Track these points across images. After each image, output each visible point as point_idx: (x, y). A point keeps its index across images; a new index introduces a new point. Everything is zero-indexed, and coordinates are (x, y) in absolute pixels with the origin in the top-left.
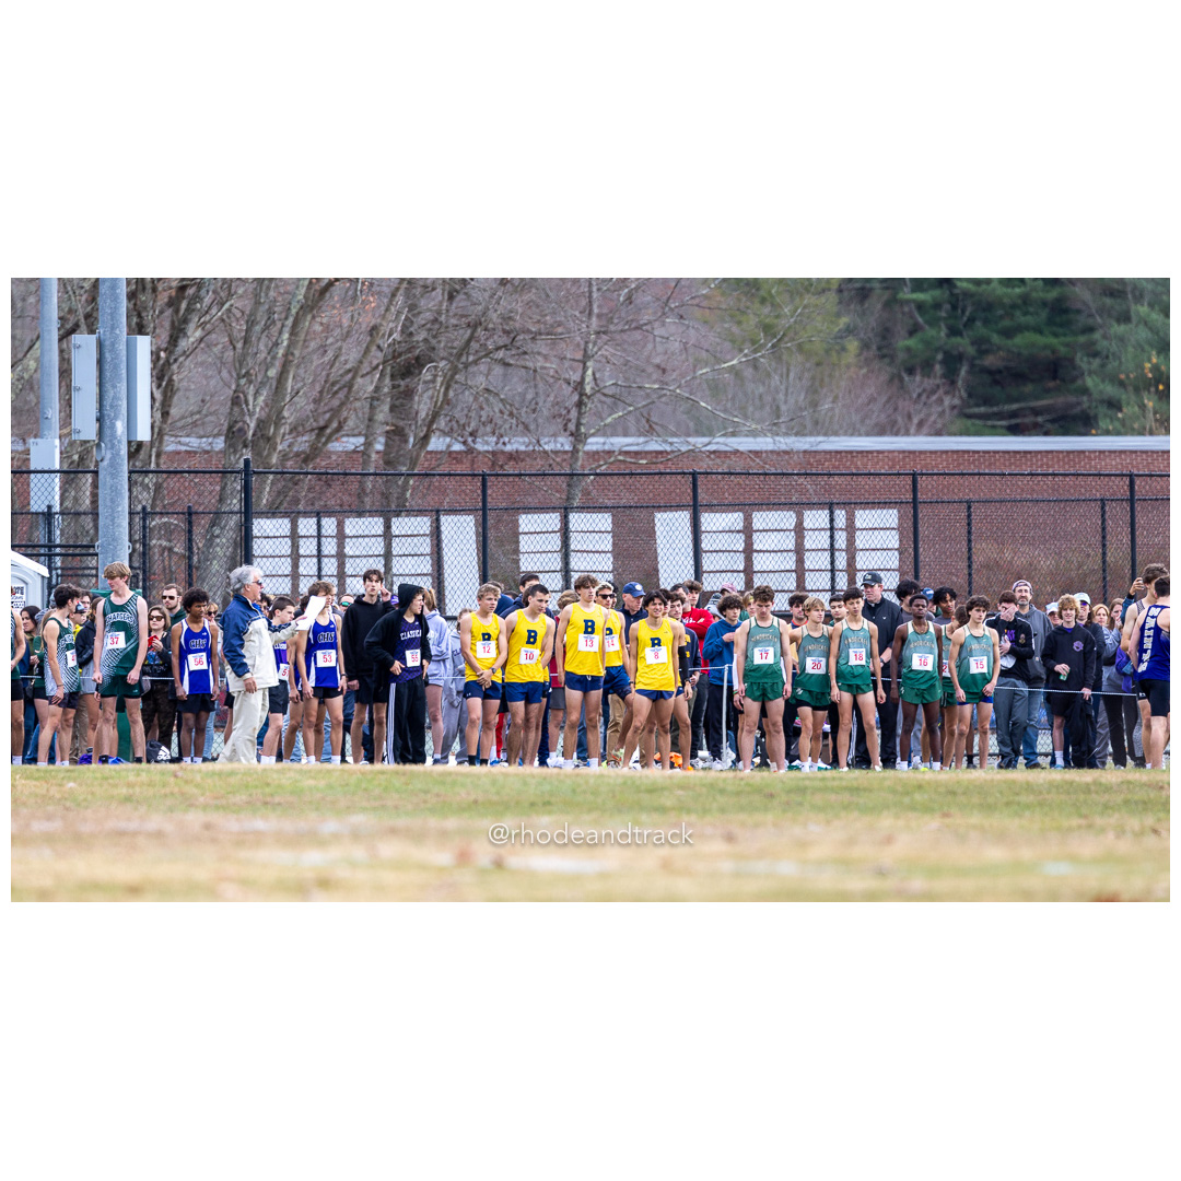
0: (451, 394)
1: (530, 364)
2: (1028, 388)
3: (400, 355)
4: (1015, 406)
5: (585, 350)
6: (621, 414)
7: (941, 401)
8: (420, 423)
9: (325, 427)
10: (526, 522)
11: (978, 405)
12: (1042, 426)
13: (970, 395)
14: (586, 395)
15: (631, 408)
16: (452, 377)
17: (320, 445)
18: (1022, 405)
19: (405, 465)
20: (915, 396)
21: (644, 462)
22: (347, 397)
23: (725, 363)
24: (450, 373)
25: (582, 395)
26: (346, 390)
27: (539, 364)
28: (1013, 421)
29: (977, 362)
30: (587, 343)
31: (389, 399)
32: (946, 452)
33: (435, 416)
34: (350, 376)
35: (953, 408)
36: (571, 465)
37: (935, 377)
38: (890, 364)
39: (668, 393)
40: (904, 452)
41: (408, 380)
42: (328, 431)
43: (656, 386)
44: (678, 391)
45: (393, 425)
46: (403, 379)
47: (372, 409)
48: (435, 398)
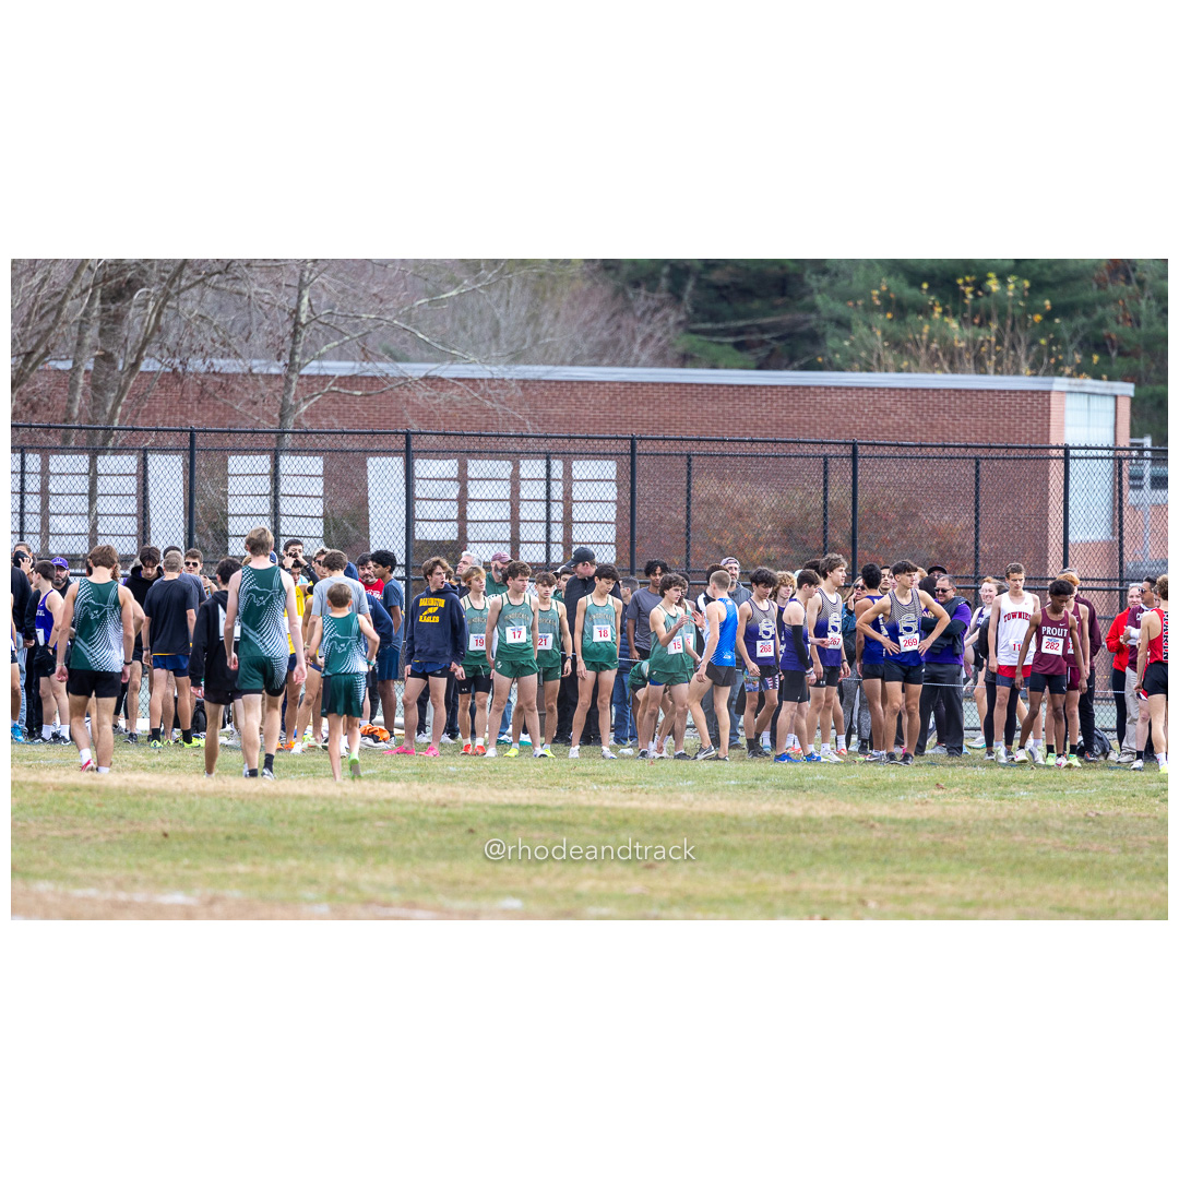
0: (163, 320)
1: (245, 290)
2: (756, 304)
3: (111, 278)
4: (741, 323)
5: (301, 280)
6: (336, 343)
7: (666, 318)
8: (129, 349)
9: (32, 352)
10: (236, 463)
11: (704, 321)
12: (769, 344)
13: (696, 310)
14: (301, 324)
15: (347, 338)
16: (164, 303)
17: (27, 371)
18: (749, 322)
19: (113, 391)
20: (639, 313)
21: (359, 393)
22: (55, 322)
23: (444, 293)
24: (161, 300)
25: (297, 323)
26: (55, 313)
27: (253, 290)
28: (740, 338)
29: (704, 276)
30: (302, 271)
31: (98, 324)
32: (668, 384)
33: (146, 342)
34: (60, 298)
35: (680, 323)
36: (283, 397)
37: (660, 292)
38: (613, 278)
39: (385, 323)
40: (626, 383)
41: (119, 304)
42: (36, 356)
43: (373, 316)
44: (395, 322)
45: (102, 350)
46: (114, 303)
47: (81, 332)
48: (146, 324)
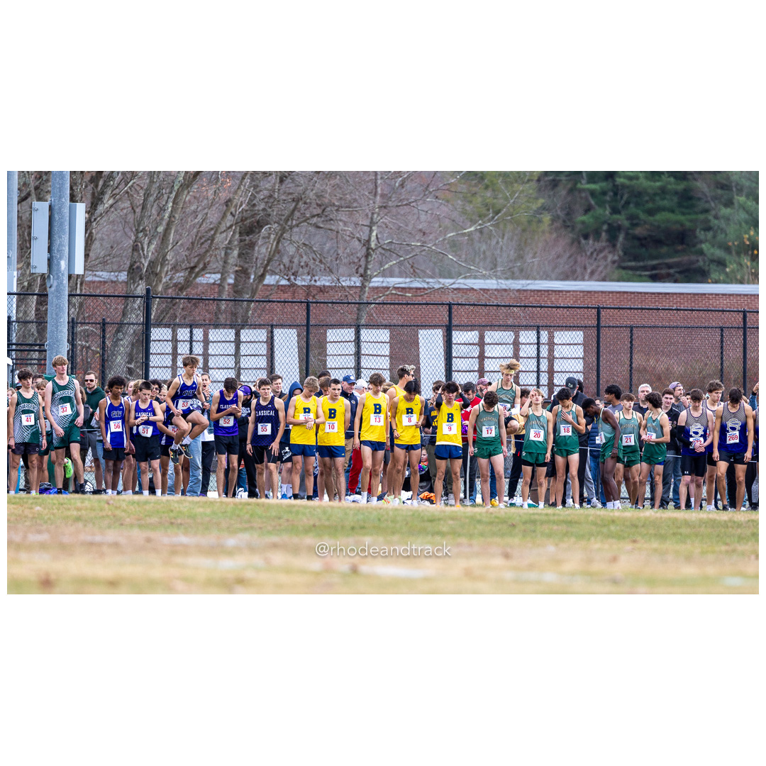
0: (280, 246)
1: (334, 228)
2: (664, 250)
3: (246, 219)
4: (654, 262)
5: (372, 219)
6: (394, 262)
7: (606, 257)
8: (258, 265)
9: (195, 267)
10: (332, 334)
11: (631, 261)
12: (673, 276)
13: (625, 254)
14: (372, 249)
15: (402, 259)
16: (282, 235)
17: (191, 279)
18: (660, 261)
19: (248, 294)
20: (589, 253)
21: (409, 295)
22: (210, 247)
23: (465, 229)
24: (280, 232)
25: (368, 249)
26: (209, 242)
27: (340, 228)
28: (653, 272)
29: (630, 232)
30: (373, 214)
31: (238, 249)
32: (612, 292)
33: (270, 260)
34: (212, 232)
35: (614, 262)
36: (360, 297)
37: (602, 241)
38: (571, 232)
39: (427, 249)
40: (583, 292)
41: (251, 236)
42: (197, 270)
43: (419, 244)
44: (433, 248)
45: (240, 266)
46: (248, 236)
47: (226, 254)
48: (269, 250)
